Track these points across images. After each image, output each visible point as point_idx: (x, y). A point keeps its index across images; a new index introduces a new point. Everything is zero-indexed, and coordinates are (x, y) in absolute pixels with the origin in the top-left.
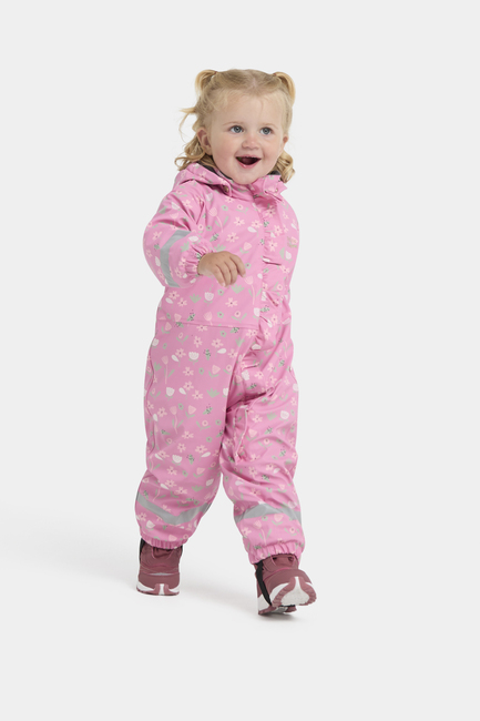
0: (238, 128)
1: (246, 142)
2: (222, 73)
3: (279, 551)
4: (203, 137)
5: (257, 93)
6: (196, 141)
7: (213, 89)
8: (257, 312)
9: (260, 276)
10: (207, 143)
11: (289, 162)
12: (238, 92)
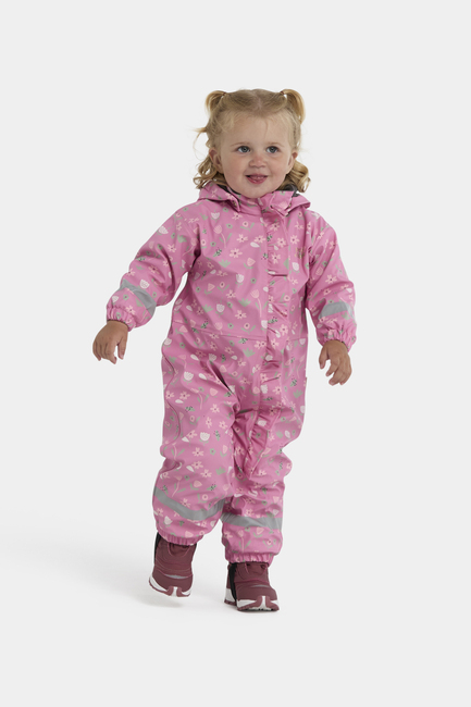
0: (245, 148)
1: (253, 161)
2: (230, 94)
3: (254, 559)
4: (215, 157)
5: (262, 114)
6: (209, 160)
7: (221, 110)
8: (264, 324)
9: (266, 289)
10: (218, 162)
11: (304, 172)
12: (244, 114)
